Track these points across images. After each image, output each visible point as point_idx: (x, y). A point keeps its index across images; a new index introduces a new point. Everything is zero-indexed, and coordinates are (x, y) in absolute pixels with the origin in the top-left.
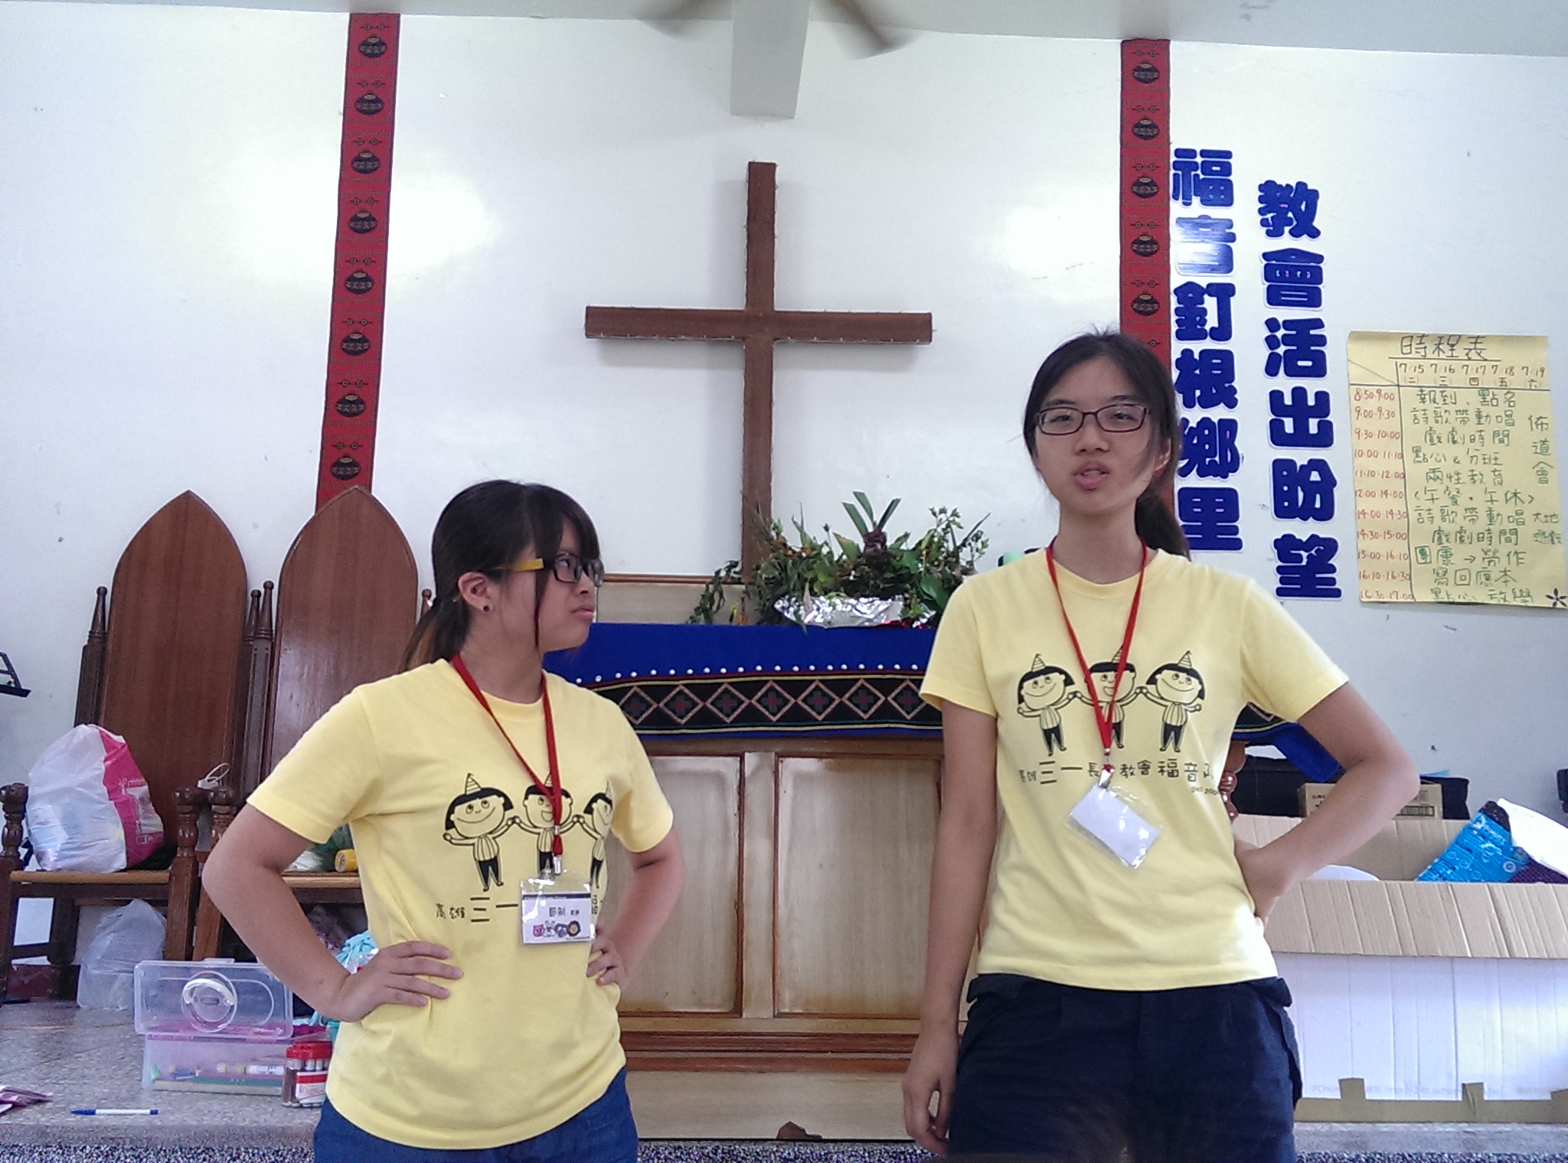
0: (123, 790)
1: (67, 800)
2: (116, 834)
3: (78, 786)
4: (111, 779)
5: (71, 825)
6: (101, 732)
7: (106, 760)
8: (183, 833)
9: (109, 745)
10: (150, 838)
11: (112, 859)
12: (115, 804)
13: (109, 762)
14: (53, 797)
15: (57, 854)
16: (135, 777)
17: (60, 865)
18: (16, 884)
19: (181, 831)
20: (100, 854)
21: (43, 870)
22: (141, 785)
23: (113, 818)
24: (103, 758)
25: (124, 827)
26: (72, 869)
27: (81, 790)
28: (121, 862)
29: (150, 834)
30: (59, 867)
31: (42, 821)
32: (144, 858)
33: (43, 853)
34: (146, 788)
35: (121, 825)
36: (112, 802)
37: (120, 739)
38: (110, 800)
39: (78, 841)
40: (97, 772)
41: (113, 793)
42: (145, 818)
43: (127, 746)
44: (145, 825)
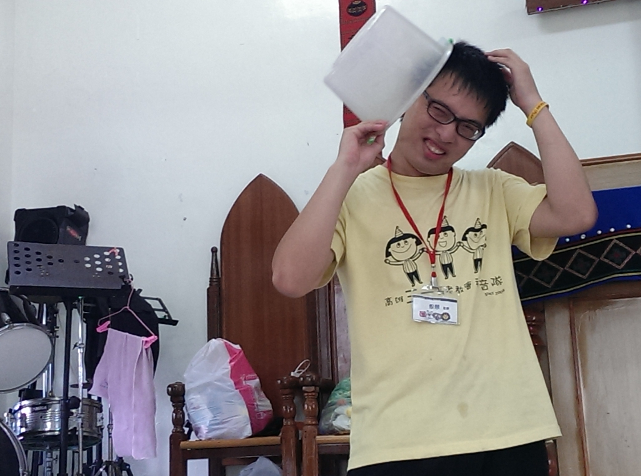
0: (244, 382)
1: (209, 390)
2: (244, 412)
3: (215, 381)
4: (235, 374)
5: (214, 408)
6: (225, 343)
7: (231, 361)
8: (286, 408)
9: (231, 351)
10: (265, 415)
11: (242, 429)
12: (240, 391)
13: (233, 363)
14: (201, 389)
15: (207, 428)
16: (250, 373)
17: (210, 435)
18: (184, 450)
19: (284, 407)
20: (235, 426)
21: (201, 440)
22: (255, 379)
23: (240, 401)
24: (229, 361)
25: (248, 407)
26: (218, 438)
27: (219, 384)
28: (248, 432)
29: (264, 412)
30: (209, 437)
31: (196, 406)
32: (263, 428)
33: (199, 428)
34: (258, 380)
35: (245, 407)
36: (238, 390)
37: (237, 347)
38: (237, 389)
39: (219, 418)
40: (227, 370)
41: (237, 384)
42: (260, 401)
43: (242, 352)
44: (260, 405)
